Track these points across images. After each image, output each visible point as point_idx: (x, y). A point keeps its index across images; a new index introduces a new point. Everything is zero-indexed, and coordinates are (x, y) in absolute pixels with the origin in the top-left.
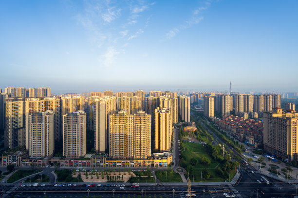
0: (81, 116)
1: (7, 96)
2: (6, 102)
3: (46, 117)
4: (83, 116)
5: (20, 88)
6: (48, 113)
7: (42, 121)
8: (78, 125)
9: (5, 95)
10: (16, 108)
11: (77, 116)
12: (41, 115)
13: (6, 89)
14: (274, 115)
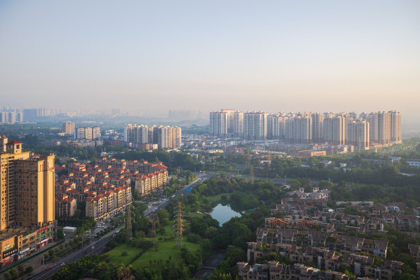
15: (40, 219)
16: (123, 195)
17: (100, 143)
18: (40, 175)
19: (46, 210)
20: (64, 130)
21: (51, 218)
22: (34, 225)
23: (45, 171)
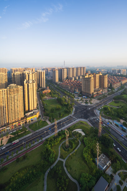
14: (86, 77)
15: (105, 87)
16: (118, 84)
17: (106, 73)
18: (105, 78)
19: (106, 84)
20: (97, 70)
21: (107, 87)
22: (104, 88)
23: (106, 78)
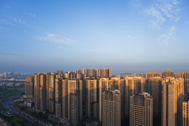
0: (148, 99)
1: (85, 75)
2: (87, 80)
3: (115, 96)
4: (150, 99)
5: (92, 69)
6: (116, 92)
7: (112, 100)
8: (144, 108)
9: (84, 75)
10: (92, 85)
11: (144, 98)
12: (112, 93)
13: (83, 70)
